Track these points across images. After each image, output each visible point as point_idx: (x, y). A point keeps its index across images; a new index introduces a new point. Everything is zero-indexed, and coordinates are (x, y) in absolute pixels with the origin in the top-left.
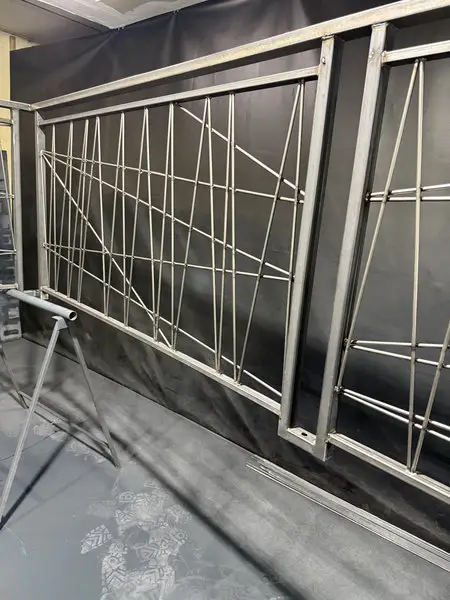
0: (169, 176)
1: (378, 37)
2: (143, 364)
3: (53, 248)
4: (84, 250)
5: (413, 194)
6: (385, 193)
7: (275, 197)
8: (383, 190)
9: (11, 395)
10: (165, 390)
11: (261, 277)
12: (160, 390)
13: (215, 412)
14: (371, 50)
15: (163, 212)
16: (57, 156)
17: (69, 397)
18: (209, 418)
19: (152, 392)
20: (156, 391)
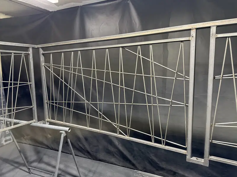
0: (121, 72)
1: (213, 30)
2: (79, 143)
3: (53, 103)
4: (74, 102)
5: (232, 76)
6: (221, 76)
7: (175, 78)
8: (221, 75)
9: (21, 169)
10: (91, 152)
11: (171, 106)
12: (88, 152)
13: (116, 157)
14: (211, 34)
15: (119, 85)
16: (53, 66)
17: (48, 164)
18: (113, 160)
19: (84, 154)
20: (86, 153)
